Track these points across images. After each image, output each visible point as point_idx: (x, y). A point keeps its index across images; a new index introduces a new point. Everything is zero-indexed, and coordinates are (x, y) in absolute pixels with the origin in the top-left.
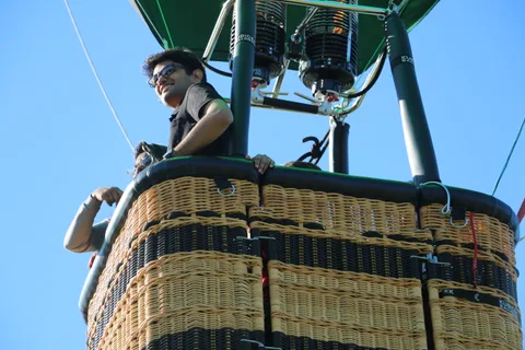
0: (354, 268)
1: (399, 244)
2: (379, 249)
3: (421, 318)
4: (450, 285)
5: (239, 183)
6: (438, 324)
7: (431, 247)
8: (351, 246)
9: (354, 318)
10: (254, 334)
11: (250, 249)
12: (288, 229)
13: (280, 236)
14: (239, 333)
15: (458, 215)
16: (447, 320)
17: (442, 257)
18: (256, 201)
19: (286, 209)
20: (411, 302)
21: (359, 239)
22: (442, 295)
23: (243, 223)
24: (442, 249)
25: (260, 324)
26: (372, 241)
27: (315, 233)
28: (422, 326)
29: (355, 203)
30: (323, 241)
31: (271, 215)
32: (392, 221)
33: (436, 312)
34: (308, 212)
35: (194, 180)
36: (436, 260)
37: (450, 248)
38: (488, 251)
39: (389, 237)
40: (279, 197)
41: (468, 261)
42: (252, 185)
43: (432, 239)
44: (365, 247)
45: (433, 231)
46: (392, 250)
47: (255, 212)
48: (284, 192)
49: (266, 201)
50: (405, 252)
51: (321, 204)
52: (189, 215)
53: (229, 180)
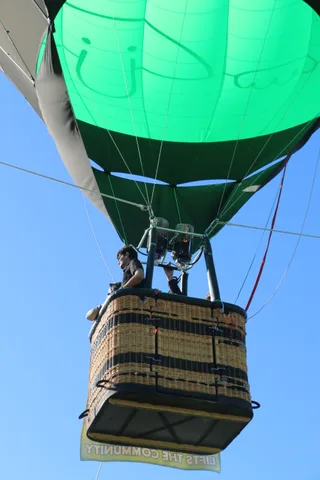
0: (188, 331)
1: (205, 323)
2: (198, 325)
3: (211, 351)
4: (222, 339)
5: (148, 298)
6: (217, 353)
7: (216, 324)
8: (187, 322)
9: (188, 350)
10: (151, 355)
11: (151, 323)
12: (165, 316)
13: (162, 318)
14: (145, 354)
15: (226, 312)
16: (220, 351)
17: (220, 328)
18: (154, 305)
20: (208, 344)
21: (191, 321)
22: (219, 342)
23: (149, 313)
24: (220, 325)
25: (154, 351)
26: (195, 321)
27: (175, 318)
28: (212, 354)
29: (190, 307)
30: (177, 321)
31: (159, 311)
32: (202, 314)
33: (217, 348)
34: (172, 310)
35: (132, 297)
36: (218, 329)
37: (224, 325)
38: (236, 326)
39: (201, 320)
40: (162, 304)
41: (229, 329)
42: (153, 299)
43: (217, 321)
44: (193, 323)
45: (217, 318)
46: (202, 325)
47: (154, 309)
48: (164, 302)
49: (158, 305)
50: (207, 326)
51: (177, 307)
52: (130, 309)
53: (145, 297)
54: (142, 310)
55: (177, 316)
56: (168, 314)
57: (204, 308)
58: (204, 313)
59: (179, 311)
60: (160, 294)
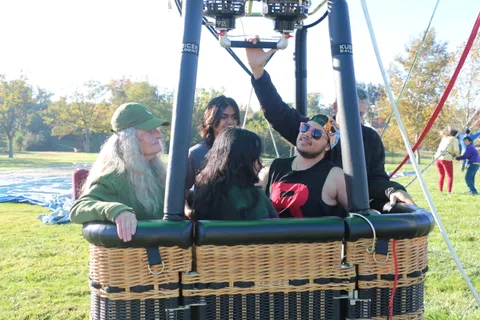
1: (324, 287)
2: (305, 295)
5: (171, 250)
7: (352, 285)
8: (279, 296)
12: (218, 292)
13: (210, 299)
18: (189, 268)
21: (287, 289)
23: (175, 293)
24: (363, 285)
26: (299, 289)
27: (245, 291)
30: (251, 297)
31: (203, 281)
34: (239, 271)
35: (127, 252)
36: (356, 296)
37: (371, 284)
38: (405, 276)
39: (315, 281)
40: (210, 258)
41: (385, 291)
42: (184, 251)
43: (355, 275)
44: (292, 295)
45: (357, 266)
46: (317, 293)
47: (187, 280)
48: (217, 250)
49: (199, 263)
50: (329, 293)
51: (252, 259)
52: (124, 290)
53: (160, 248)
54: (156, 287)
55: (251, 284)
56: (226, 285)
57: (324, 246)
58: (323, 260)
59: (257, 271)
60: (202, 231)
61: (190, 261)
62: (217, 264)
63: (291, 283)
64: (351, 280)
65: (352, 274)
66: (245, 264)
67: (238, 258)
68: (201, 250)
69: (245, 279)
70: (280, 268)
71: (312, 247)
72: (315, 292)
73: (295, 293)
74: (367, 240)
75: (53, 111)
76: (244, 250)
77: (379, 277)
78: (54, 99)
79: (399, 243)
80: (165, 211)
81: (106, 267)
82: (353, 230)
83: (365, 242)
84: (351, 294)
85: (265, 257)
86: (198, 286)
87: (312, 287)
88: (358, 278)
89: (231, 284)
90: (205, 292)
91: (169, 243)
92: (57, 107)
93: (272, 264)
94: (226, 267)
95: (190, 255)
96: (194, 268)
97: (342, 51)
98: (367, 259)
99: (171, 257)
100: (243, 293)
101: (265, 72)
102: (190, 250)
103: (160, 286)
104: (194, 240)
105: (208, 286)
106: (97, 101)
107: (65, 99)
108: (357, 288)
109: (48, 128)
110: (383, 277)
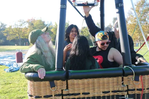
1: (116, 94)
5: (58, 82)
7: (126, 93)
8: (99, 97)
12: (76, 97)
18: (65, 88)
19: (76, 89)
21: (102, 95)
24: (130, 93)
26: (106, 95)
31: (71, 93)
34: (84, 89)
35: (42, 83)
36: (128, 97)
37: (133, 92)
38: (146, 89)
39: (112, 92)
40: (73, 84)
41: (138, 95)
42: (64, 82)
43: (127, 89)
44: (104, 97)
45: (127, 86)
46: (113, 96)
47: (64, 93)
48: (75, 81)
49: (69, 86)
50: (118, 96)
51: (88, 84)
52: (41, 97)
53: (54, 81)
54: (53, 96)
55: (89, 93)
56: (79, 94)
57: (115, 78)
58: (115, 84)
59: (91, 88)
60: (70, 74)
61: (66, 86)
62: (76, 86)
63: (103, 92)
64: (126, 91)
65: (126, 89)
66: (86, 86)
67: (83, 84)
68: (69, 81)
69: (86, 92)
70: (99, 87)
71: (111, 79)
72: (112, 96)
73: (105, 96)
74: (131, 76)
75: (7, 31)
76: (86, 81)
77: (136, 90)
78: (7, 27)
79: (143, 77)
80: (56, 67)
81: (34, 89)
82: (126, 72)
83: (130, 77)
84: (125, 96)
85: (93, 83)
86: (69, 95)
87: (111, 94)
88: (128, 90)
89: (81, 94)
90: (72, 97)
91: (58, 79)
92: (8, 30)
93: (96, 86)
94: (79, 87)
95: (66, 83)
96: (67, 88)
97: (120, 6)
98: (131, 83)
99: (59, 84)
100: (86, 97)
101: (90, 14)
102: (66, 81)
103: (55, 95)
104: (67, 78)
105: (72, 94)
106: (23, 27)
107: (11, 26)
108: (128, 94)
109: (6, 37)
110: (137, 90)
